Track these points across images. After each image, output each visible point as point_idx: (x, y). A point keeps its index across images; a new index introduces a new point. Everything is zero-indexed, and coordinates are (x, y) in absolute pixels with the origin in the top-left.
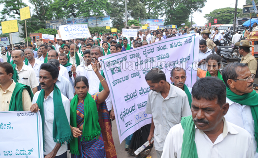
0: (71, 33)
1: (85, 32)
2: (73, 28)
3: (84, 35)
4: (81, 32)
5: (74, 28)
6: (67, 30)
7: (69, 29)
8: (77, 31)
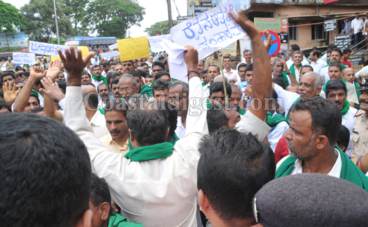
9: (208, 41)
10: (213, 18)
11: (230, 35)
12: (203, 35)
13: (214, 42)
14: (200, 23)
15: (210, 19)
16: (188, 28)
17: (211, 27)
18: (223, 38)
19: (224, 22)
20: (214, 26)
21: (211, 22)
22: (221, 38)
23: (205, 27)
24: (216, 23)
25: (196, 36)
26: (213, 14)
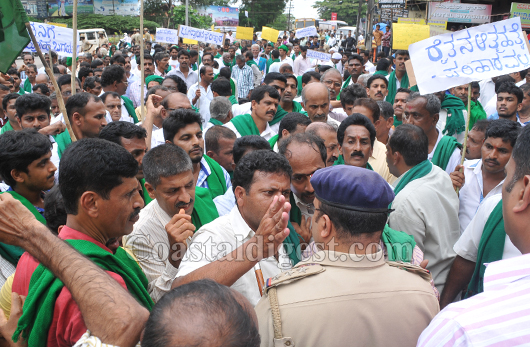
0: (450, 64)
1: (509, 51)
2: (458, 44)
3: (504, 61)
4: (490, 53)
5: (463, 43)
6: (435, 54)
7: (445, 48)
8: (478, 54)
9: (460, 68)
10: (479, 38)
11: (499, 66)
12: (454, 59)
13: (468, 71)
14: (455, 42)
15: (472, 39)
16: (434, 47)
17: (472, 51)
18: (486, 68)
19: (496, 46)
20: (476, 49)
21: (474, 44)
22: (483, 67)
23: (462, 48)
24: (482, 45)
25: (444, 59)
26: (479, 33)
